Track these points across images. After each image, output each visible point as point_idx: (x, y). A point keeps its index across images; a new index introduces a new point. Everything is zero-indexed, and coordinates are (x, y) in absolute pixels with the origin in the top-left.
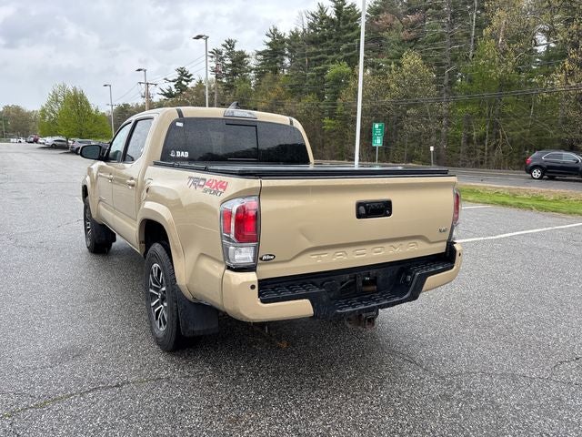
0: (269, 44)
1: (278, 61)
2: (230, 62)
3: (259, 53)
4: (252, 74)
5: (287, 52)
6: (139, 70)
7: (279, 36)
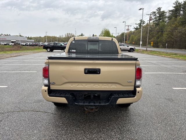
0: (174, 7)
1: (177, 13)
2: (159, 16)
3: (170, 11)
4: (167, 19)
5: (182, 9)
6: (123, 22)
7: (179, 3)
